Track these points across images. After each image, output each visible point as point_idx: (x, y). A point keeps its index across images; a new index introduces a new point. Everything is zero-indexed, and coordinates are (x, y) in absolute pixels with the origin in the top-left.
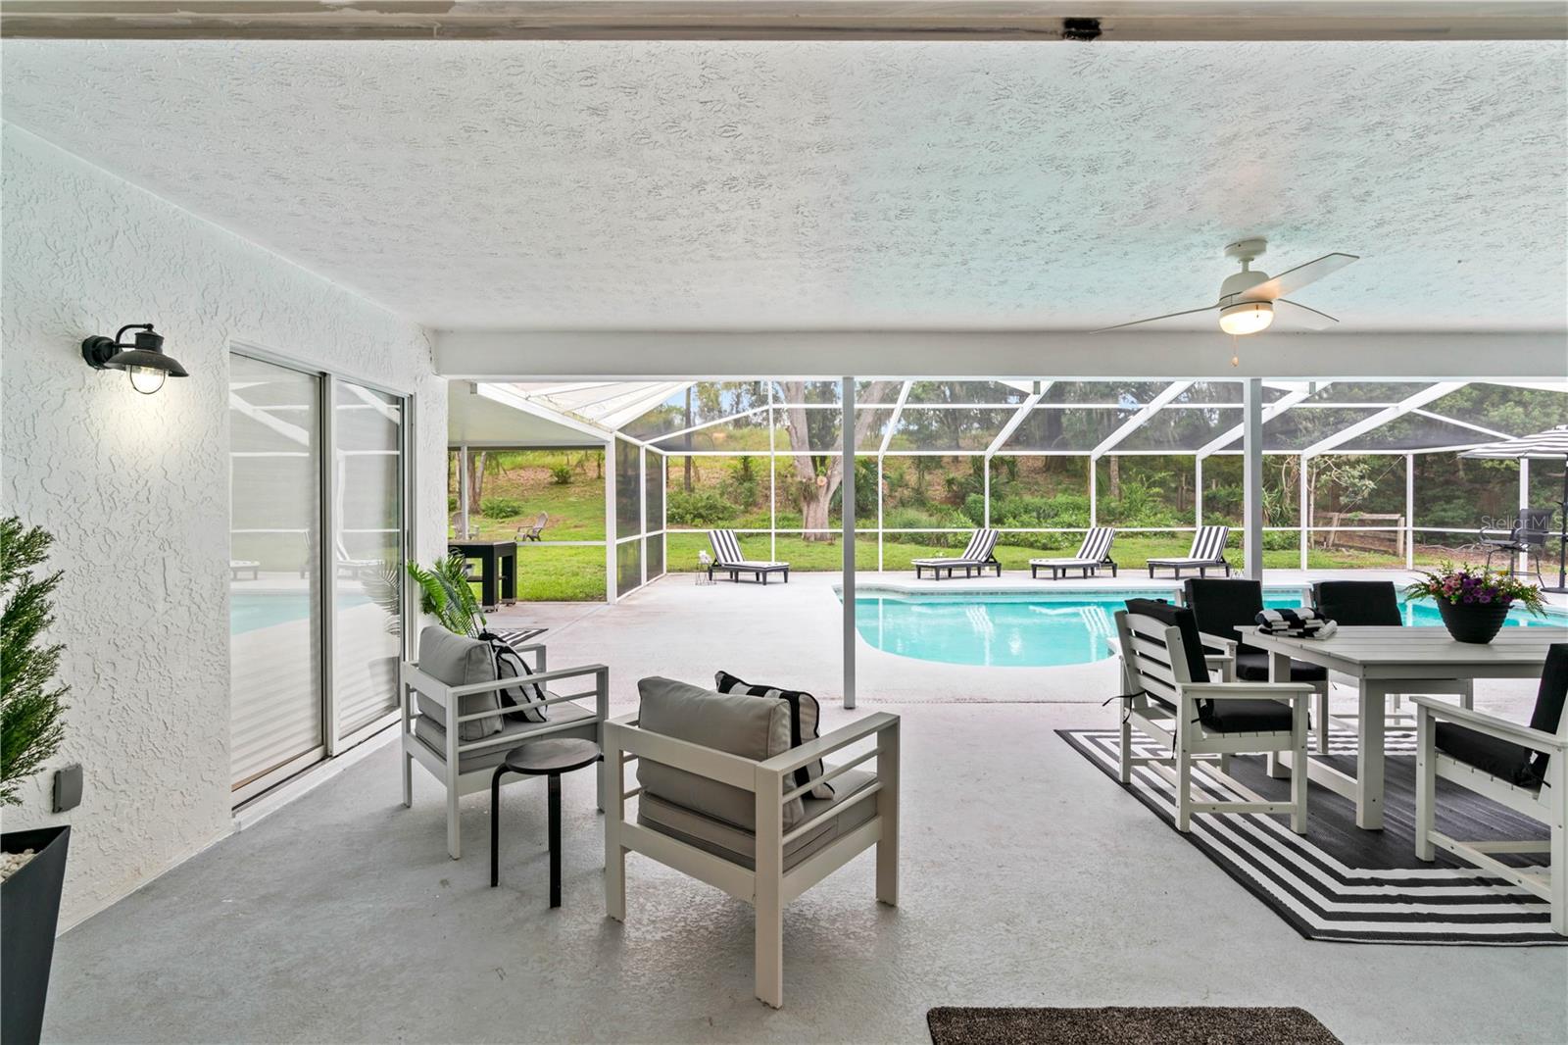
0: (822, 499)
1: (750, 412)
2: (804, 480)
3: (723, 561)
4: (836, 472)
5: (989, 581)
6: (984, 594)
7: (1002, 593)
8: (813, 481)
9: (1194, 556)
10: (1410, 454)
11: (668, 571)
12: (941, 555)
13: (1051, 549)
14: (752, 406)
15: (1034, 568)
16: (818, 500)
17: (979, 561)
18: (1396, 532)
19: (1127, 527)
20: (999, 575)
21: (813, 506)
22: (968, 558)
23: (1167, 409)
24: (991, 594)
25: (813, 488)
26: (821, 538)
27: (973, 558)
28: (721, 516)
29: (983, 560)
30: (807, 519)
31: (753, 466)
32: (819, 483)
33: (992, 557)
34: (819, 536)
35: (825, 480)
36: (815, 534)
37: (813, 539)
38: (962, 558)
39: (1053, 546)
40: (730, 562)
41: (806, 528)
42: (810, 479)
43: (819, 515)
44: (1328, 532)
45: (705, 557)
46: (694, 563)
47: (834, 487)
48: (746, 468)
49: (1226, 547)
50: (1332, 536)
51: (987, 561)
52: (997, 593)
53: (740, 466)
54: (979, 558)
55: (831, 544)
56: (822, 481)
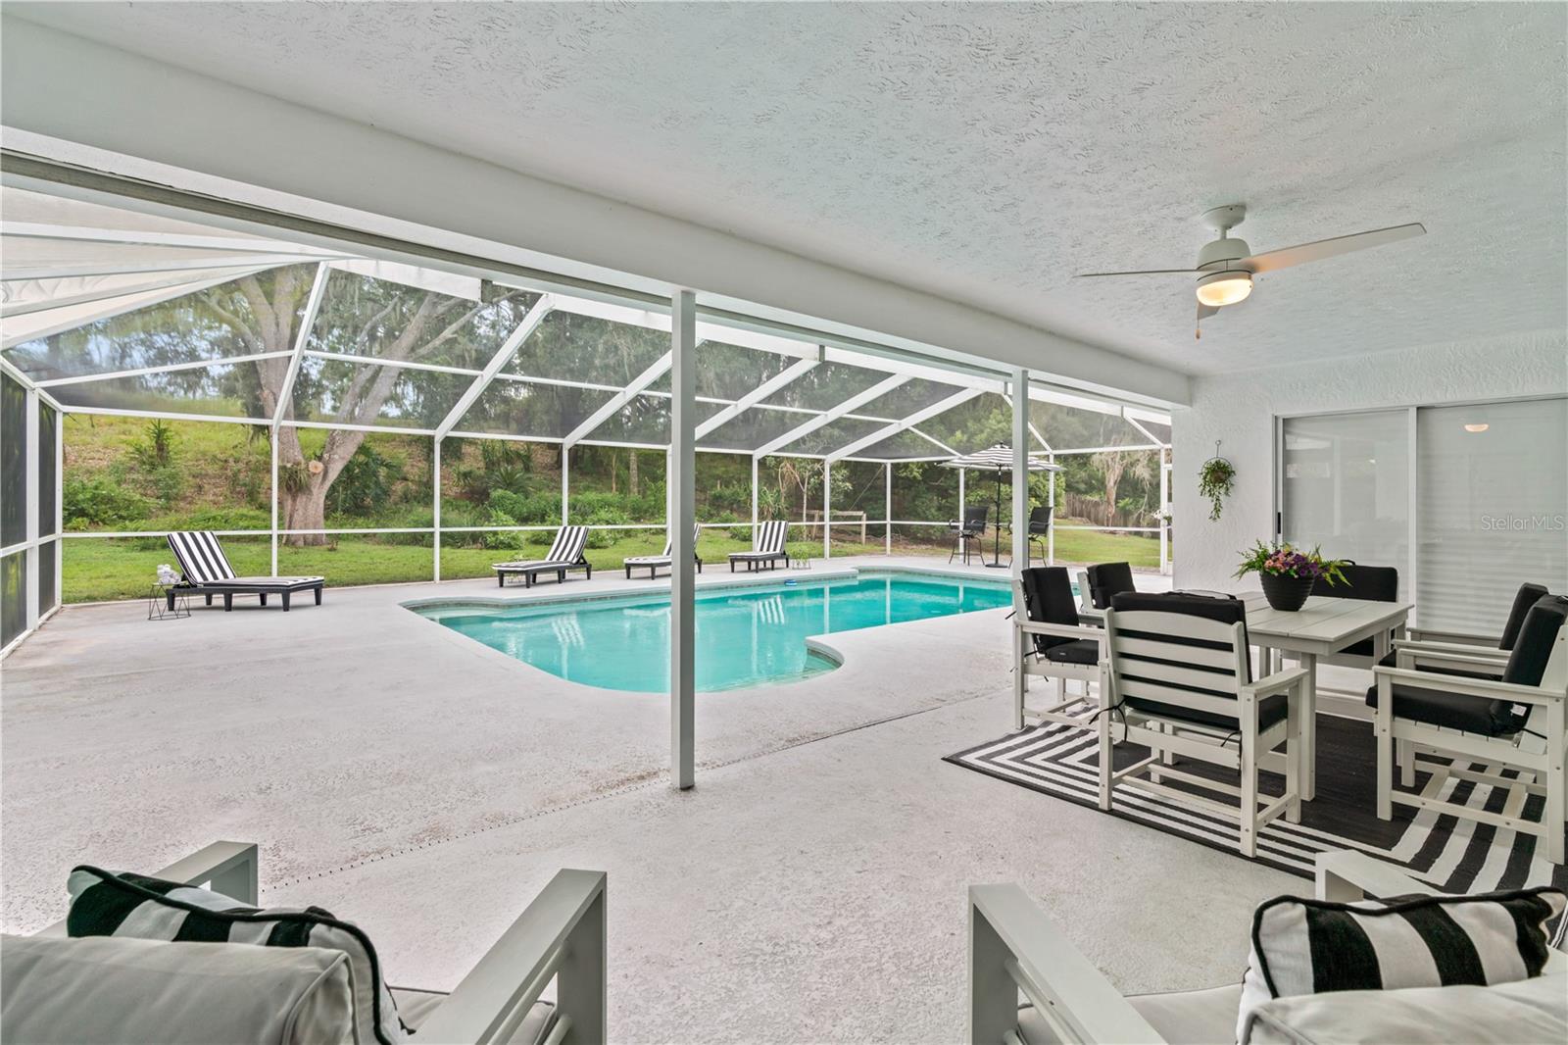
0: (315, 491)
1: (147, 371)
2: (289, 465)
3: (199, 579)
4: (336, 457)
5: (578, 586)
6: (593, 599)
7: (611, 598)
8: (303, 466)
9: (768, 550)
10: (889, 462)
11: (66, 601)
12: (521, 557)
13: (599, 547)
14: (150, 363)
15: (628, 567)
16: (310, 492)
17: (571, 563)
18: (860, 525)
19: (656, 524)
20: (589, 578)
21: (301, 500)
22: (554, 559)
23: (756, 409)
24: (600, 599)
25: (303, 476)
26: (314, 542)
27: (562, 559)
28: (123, 513)
29: (574, 561)
30: (291, 516)
31: (173, 444)
32: (312, 470)
33: (583, 558)
34: (310, 540)
35: (321, 465)
36: (304, 536)
37: (301, 543)
38: (547, 560)
39: (600, 544)
40: (211, 579)
41: (290, 528)
42: (298, 464)
43: (311, 511)
44: (812, 526)
45: (167, 574)
46: (144, 581)
47: (333, 476)
48: (161, 447)
49: (787, 541)
50: (814, 529)
51: (578, 562)
52: (605, 598)
53: (147, 442)
54: (570, 559)
55: (332, 550)
56: (316, 467)
